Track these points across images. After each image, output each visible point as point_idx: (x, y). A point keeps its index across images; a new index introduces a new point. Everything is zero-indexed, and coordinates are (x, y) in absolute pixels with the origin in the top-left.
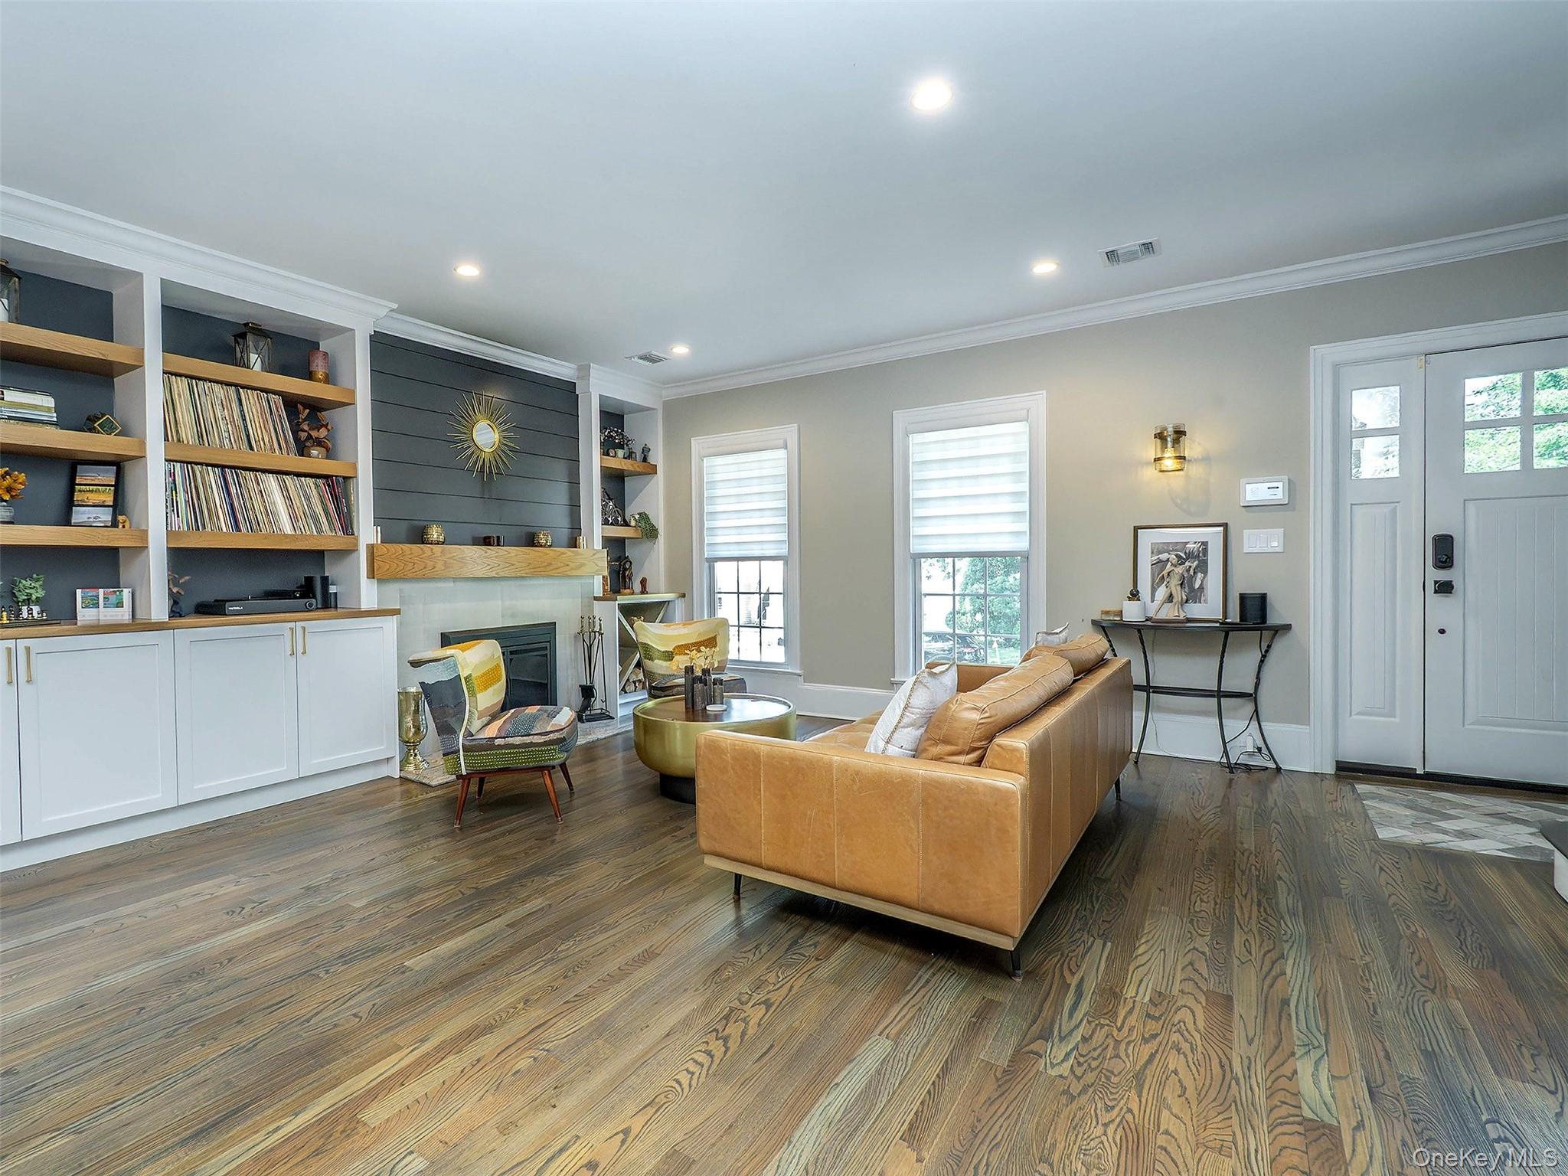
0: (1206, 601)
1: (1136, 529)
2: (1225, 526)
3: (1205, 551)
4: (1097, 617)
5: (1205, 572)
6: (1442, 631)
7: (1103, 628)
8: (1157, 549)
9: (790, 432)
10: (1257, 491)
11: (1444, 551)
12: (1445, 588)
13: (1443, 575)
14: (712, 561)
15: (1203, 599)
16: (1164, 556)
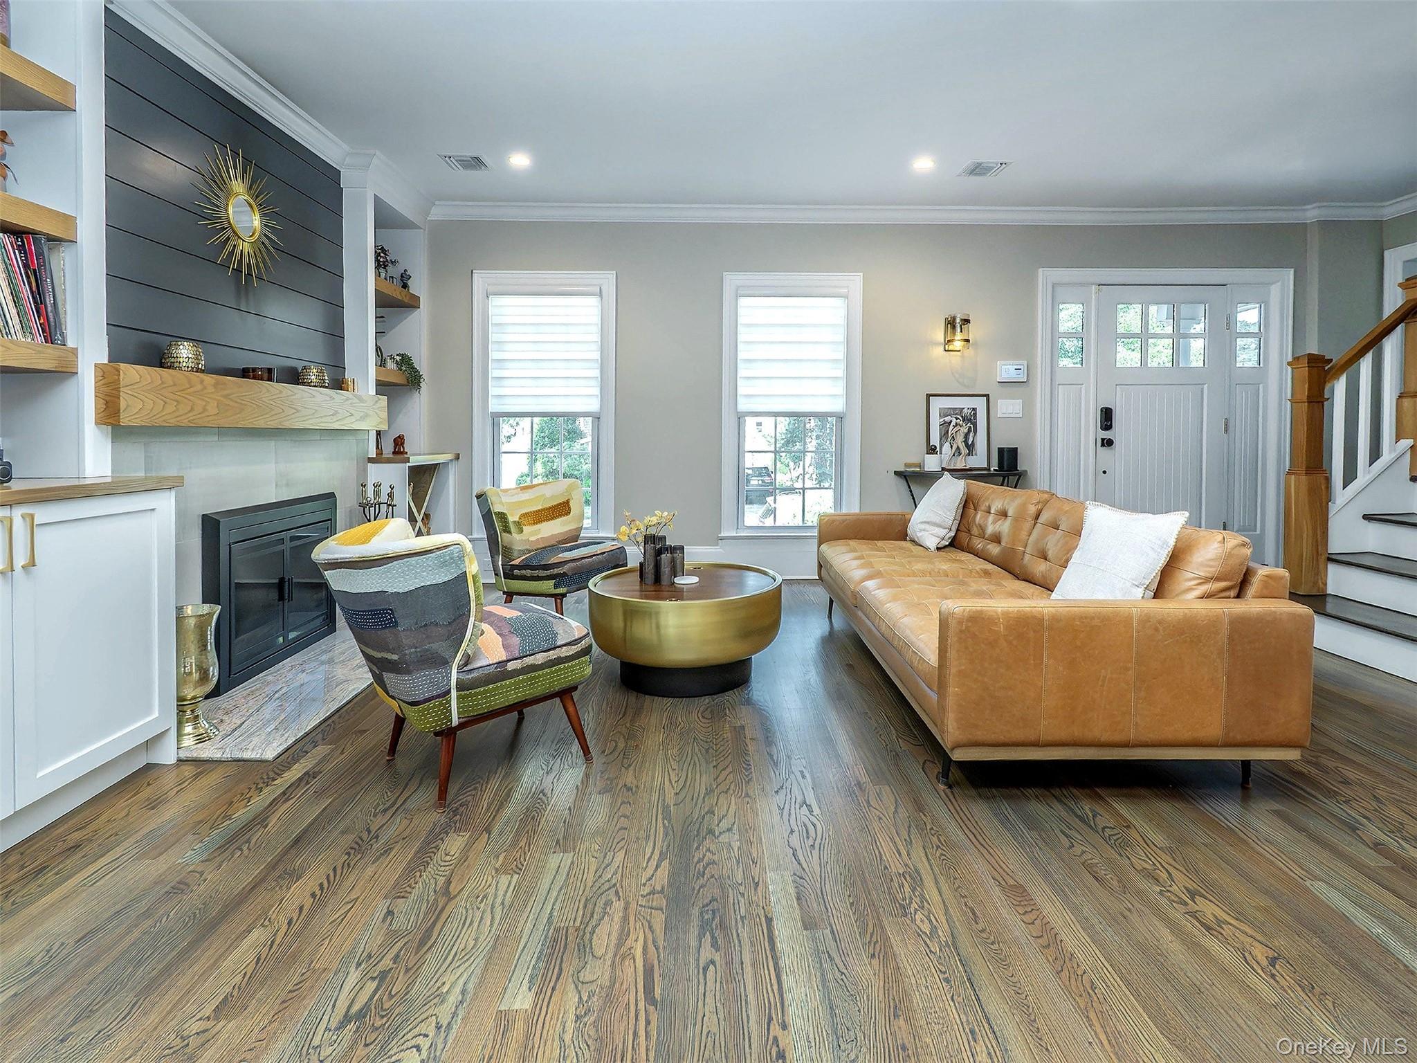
0: (976, 454)
1: (928, 396)
2: (987, 396)
3: (975, 414)
4: (902, 469)
5: (975, 432)
6: (1105, 472)
7: (905, 477)
8: (944, 413)
9: (607, 280)
10: (1007, 370)
11: (1107, 417)
12: (1108, 443)
13: (1107, 435)
14: (497, 418)
15: (974, 453)
16: (948, 419)
